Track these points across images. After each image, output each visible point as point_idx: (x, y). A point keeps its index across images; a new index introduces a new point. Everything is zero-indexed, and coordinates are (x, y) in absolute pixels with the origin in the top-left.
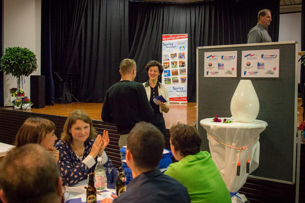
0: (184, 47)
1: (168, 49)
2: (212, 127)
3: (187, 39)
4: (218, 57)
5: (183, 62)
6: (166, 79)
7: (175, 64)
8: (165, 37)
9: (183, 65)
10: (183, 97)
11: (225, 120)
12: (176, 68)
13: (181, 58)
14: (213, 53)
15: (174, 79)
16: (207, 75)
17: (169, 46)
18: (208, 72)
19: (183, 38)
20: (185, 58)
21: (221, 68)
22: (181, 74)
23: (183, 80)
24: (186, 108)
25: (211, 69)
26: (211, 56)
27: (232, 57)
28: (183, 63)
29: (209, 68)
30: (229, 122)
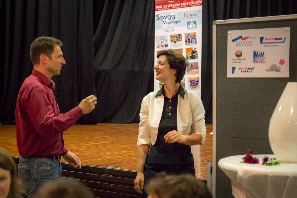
0: (195, 22)
2: (240, 173)
3: (200, 8)
5: (193, 49)
8: (159, 5)
9: (193, 55)
11: (266, 160)
14: (244, 33)
16: (233, 73)
17: (167, 20)
19: (193, 5)
20: (196, 42)
21: (259, 60)
22: (190, 72)
23: (193, 83)
25: (239, 62)
26: (241, 37)
27: (280, 39)
28: (194, 52)
29: (237, 61)
30: (273, 164)
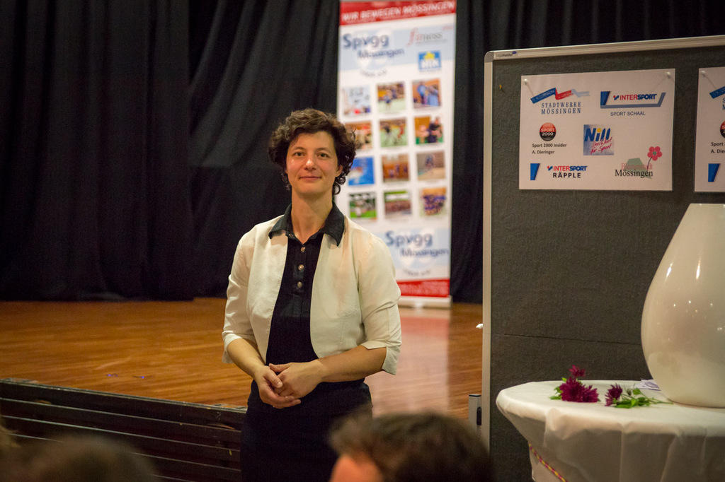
0: (437, 55)
1: (365, 63)
2: (551, 426)
3: (451, 20)
4: (581, 99)
6: (357, 198)
7: (395, 131)
8: (350, 10)
9: (431, 133)
10: (434, 281)
11: (615, 393)
12: (402, 150)
13: (423, 102)
14: (560, 81)
15: (392, 197)
17: (369, 48)
18: (535, 169)
19: (433, 13)
21: (598, 148)
22: (424, 175)
23: (432, 203)
24: (444, 331)
25: (549, 153)
26: (553, 92)
27: (650, 97)
28: (434, 127)
29: (543, 149)
30: (633, 403)
